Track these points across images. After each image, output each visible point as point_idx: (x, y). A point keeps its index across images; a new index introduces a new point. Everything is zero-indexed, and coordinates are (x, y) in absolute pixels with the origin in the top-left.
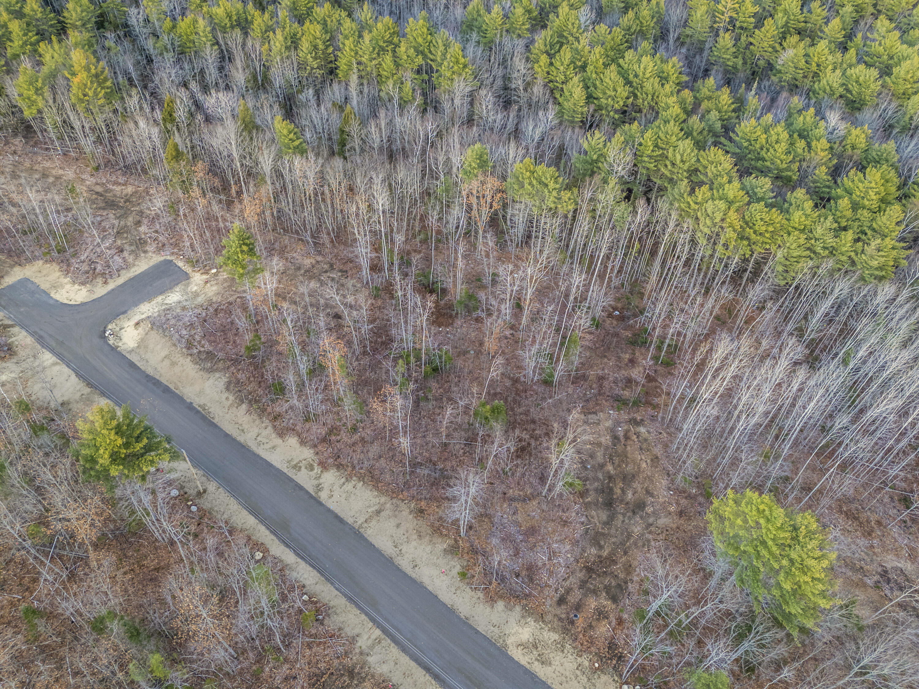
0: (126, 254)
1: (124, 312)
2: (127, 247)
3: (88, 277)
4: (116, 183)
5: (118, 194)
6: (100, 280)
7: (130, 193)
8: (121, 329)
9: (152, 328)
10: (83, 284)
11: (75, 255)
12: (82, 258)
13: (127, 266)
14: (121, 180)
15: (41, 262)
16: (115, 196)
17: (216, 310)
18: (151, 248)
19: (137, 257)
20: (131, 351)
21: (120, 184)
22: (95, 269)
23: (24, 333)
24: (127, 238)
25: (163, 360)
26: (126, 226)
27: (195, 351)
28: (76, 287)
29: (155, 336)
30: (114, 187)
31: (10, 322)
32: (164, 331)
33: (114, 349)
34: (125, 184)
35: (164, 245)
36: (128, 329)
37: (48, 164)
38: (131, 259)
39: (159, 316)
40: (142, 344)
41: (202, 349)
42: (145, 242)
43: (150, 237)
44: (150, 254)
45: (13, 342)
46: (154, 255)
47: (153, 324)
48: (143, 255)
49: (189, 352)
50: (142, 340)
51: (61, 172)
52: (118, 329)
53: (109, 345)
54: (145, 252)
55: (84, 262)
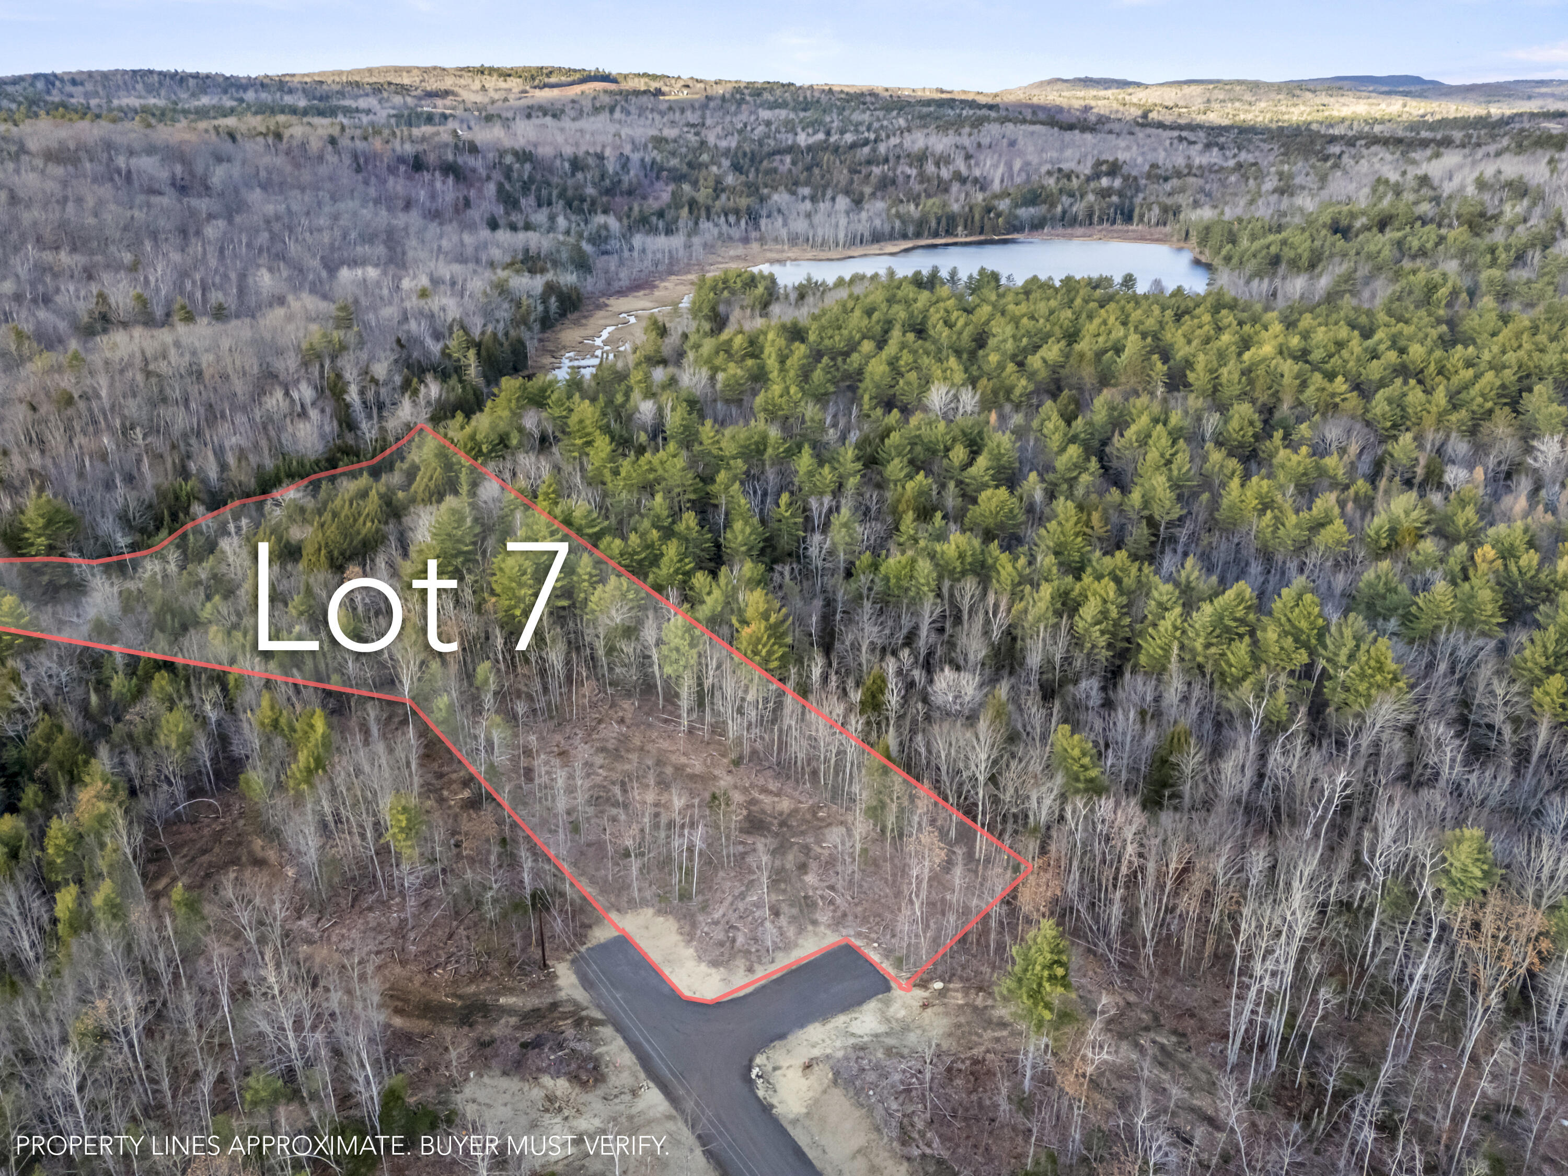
0: (783, 921)
1: (782, 1036)
2: (785, 908)
3: (722, 954)
4: (764, 790)
5: (769, 809)
6: (741, 963)
7: (787, 811)
8: (775, 1069)
9: (835, 1082)
10: (715, 964)
11: (704, 908)
12: (716, 916)
13: (787, 946)
14: (773, 786)
15: (650, 912)
16: (763, 812)
17: (949, 1070)
18: (824, 916)
19: (801, 930)
20: (795, 1122)
21: (771, 792)
22: (734, 940)
23: (620, 1042)
24: (784, 891)
25: (854, 1157)
26: (783, 868)
27: (916, 1152)
28: (703, 967)
29: (839, 1101)
30: (762, 797)
31: (598, 1015)
32: (858, 1092)
33: (766, 1109)
34: (778, 795)
35: (845, 915)
36: (791, 1074)
37: (665, 744)
38: (791, 932)
39: (846, 1058)
40: (814, 1110)
41: (928, 1151)
42: (814, 905)
43: (822, 897)
44: (822, 928)
45: (601, 1055)
46: (828, 932)
47: (837, 1074)
48: (810, 928)
49: (906, 1151)
50: (816, 1101)
51: (683, 760)
52: (769, 1068)
53: (757, 1098)
54: (815, 923)
55: (716, 923)
